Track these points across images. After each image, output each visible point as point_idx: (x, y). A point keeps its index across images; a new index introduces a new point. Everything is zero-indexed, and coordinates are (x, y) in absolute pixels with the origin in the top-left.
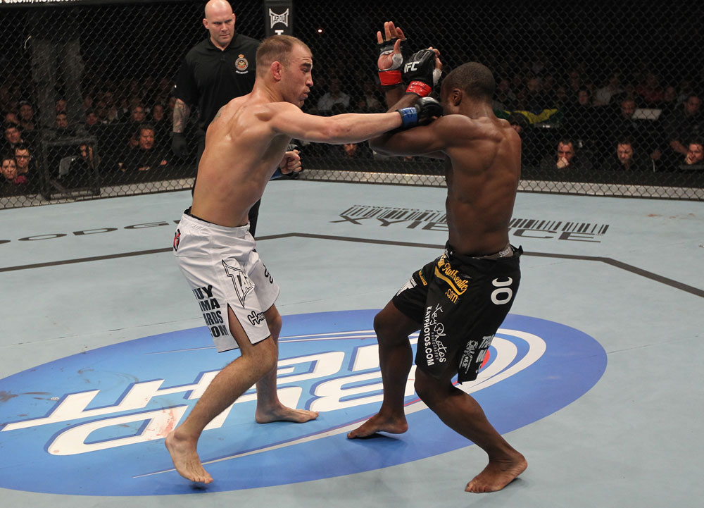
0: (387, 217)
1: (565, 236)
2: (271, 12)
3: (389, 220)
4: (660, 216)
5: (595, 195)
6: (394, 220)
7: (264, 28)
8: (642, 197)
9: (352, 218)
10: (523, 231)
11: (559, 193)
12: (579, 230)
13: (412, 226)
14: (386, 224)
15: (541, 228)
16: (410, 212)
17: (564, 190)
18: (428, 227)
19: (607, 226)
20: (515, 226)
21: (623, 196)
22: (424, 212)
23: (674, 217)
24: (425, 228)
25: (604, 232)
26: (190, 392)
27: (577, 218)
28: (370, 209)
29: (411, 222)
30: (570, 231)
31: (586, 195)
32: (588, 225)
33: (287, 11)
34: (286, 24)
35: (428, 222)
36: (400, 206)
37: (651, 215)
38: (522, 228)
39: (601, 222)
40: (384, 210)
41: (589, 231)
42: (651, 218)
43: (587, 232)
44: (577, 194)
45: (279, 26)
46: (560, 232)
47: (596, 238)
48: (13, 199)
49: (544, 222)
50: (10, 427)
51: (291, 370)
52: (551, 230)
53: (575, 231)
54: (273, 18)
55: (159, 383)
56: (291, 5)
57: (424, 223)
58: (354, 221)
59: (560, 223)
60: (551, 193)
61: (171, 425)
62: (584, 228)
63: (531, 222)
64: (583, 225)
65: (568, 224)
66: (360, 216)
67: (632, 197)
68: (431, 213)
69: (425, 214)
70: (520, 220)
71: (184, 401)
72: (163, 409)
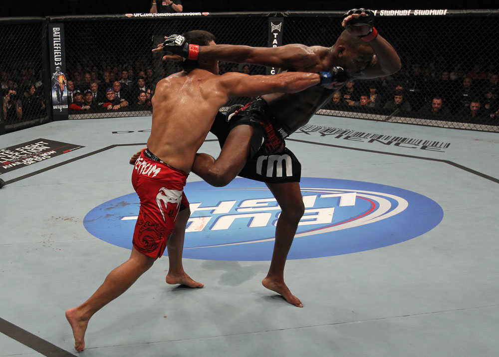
0: (325, 132)
1: (424, 148)
2: (272, 24)
3: (325, 133)
4: (482, 140)
5: (443, 127)
6: (328, 133)
7: (267, 32)
8: (471, 130)
9: (306, 131)
10: (400, 143)
11: (422, 125)
12: (433, 145)
13: (338, 137)
14: (323, 135)
15: (410, 143)
16: (337, 130)
17: (425, 124)
18: (346, 138)
19: (449, 144)
20: (395, 141)
21: (460, 129)
22: (344, 130)
23: (490, 142)
24: (345, 138)
25: (447, 147)
26: (213, 210)
27: (432, 139)
28: (315, 127)
29: (337, 135)
30: (427, 145)
31: (438, 127)
32: (438, 143)
33: (281, 24)
34: (280, 31)
35: (347, 135)
36: (332, 126)
37: (477, 140)
38: (399, 142)
39: (446, 142)
40: (323, 128)
41: (438, 146)
42: (477, 141)
43: (437, 146)
44: (433, 126)
45: (276, 31)
46: (421, 145)
47: (442, 150)
48: (137, 112)
49: (412, 139)
50: (125, 219)
51: (266, 204)
52: (416, 144)
53: (430, 145)
54: (273, 27)
55: (199, 205)
56: (283, 20)
57: (344, 136)
58: (306, 133)
59: (421, 141)
60: (417, 125)
61: (202, 225)
62: (435, 144)
63: (405, 139)
64: (435, 142)
65: (426, 141)
66: (310, 130)
67: (465, 129)
68: (349, 131)
69: (345, 132)
70: (398, 138)
71: (210, 215)
72: (199, 217)
